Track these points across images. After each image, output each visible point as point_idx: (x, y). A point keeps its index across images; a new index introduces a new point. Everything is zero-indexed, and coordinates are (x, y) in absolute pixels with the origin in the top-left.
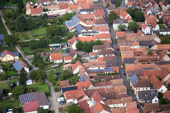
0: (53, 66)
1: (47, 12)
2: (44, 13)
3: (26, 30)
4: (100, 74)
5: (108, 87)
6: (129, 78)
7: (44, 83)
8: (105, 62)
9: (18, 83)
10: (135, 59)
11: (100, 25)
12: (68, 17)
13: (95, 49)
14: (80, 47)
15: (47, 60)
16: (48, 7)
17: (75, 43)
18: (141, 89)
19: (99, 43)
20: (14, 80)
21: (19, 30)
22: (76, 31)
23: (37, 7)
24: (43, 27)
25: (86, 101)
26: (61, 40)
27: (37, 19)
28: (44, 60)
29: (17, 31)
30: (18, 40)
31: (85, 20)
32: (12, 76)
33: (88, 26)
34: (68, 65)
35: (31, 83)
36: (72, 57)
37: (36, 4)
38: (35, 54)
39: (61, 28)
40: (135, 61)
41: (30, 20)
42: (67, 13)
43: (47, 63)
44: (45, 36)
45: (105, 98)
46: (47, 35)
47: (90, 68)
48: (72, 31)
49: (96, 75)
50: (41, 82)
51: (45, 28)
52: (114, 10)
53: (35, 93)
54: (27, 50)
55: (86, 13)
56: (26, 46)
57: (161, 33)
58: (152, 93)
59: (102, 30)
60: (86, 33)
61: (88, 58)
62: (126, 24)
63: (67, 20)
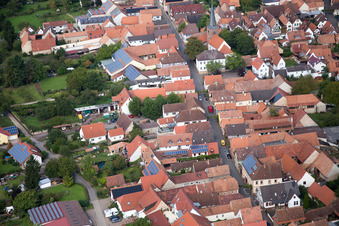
0: (88, 150)
1: (64, 46)
2: (59, 47)
3: (25, 82)
4: (183, 159)
5: (202, 182)
6: (240, 163)
7: (74, 183)
8: (190, 135)
9: (22, 186)
10: (248, 126)
11: (172, 65)
12: (107, 53)
13: (167, 112)
14: (138, 109)
15: (74, 139)
16: (64, 36)
17: (128, 102)
18: (266, 182)
19: (174, 99)
20: (15, 182)
21: (13, 84)
22: (126, 79)
23: (43, 38)
24: (59, 75)
25: (161, 211)
26: (99, 98)
27: (46, 60)
28: (70, 138)
29: (8, 86)
30: (13, 103)
31: (142, 57)
32: (9, 174)
33: (147, 68)
34: (118, 145)
35: (49, 185)
36: (125, 129)
37: (41, 32)
38: (49, 128)
39: (96, 75)
40: (247, 131)
41: (32, 63)
42: (104, 46)
43: (75, 143)
44: (66, 93)
45: (198, 204)
46: (70, 89)
47: (162, 149)
48: (118, 79)
49: (175, 160)
50: (69, 181)
51: (64, 78)
52: (195, 35)
53: (60, 202)
54: (33, 121)
55: (142, 43)
56: (29, 114)
57: (289, 74)
58: (287, 189)
59: (176, 75)
60: (146, 81)
61: (155, 130)
62: (221, 61)
63: (106, 58)
